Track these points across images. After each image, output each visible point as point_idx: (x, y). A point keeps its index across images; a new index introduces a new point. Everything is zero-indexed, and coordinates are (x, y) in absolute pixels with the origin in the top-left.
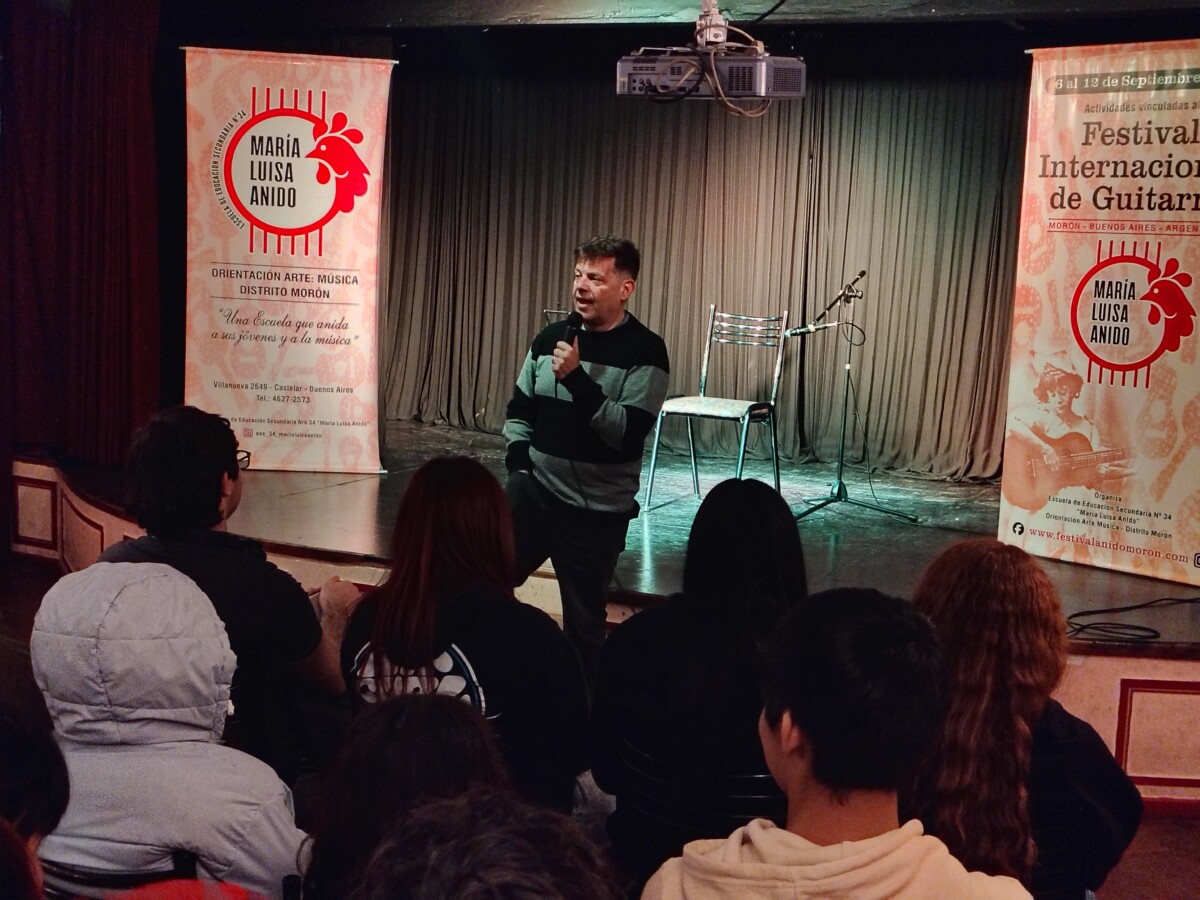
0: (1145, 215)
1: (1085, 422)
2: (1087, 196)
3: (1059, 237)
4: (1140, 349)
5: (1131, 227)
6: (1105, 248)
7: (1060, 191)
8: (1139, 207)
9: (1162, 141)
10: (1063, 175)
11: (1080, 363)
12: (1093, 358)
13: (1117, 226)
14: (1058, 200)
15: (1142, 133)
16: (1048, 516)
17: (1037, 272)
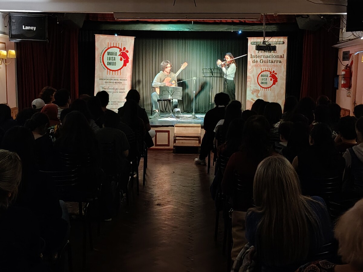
0: (269, 64)
1: (261, 97)
2: (259, 61)
3: (254, 68)
4: (269, 85)
5: (267, 66)
6: (262, 69)
7: (254, 60)
11: (259, 88)
12: (261, 87)
13: (264, 66)
14: (254, 62)
17: (251, 73)
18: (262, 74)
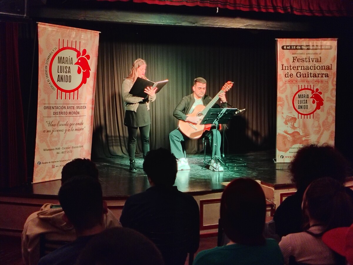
0: (309, 78)
1: (298, 129)
2: (295, 74)
3: (288, 85)
4: (311, 110)
5: (306, 82)
6: (300, 86)
7: (287, 73)
8: (308, 77)
9: (313, 61)
10: (288, 69)
11: (296, 114)
12: (299, 113)
13: (303, 81)
15: (307, 60)
16: (290, 152)
17: (282, 93)
18: (299, 93)
